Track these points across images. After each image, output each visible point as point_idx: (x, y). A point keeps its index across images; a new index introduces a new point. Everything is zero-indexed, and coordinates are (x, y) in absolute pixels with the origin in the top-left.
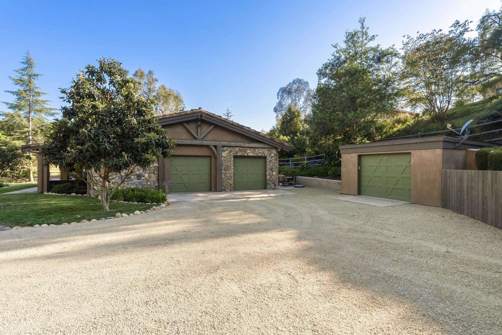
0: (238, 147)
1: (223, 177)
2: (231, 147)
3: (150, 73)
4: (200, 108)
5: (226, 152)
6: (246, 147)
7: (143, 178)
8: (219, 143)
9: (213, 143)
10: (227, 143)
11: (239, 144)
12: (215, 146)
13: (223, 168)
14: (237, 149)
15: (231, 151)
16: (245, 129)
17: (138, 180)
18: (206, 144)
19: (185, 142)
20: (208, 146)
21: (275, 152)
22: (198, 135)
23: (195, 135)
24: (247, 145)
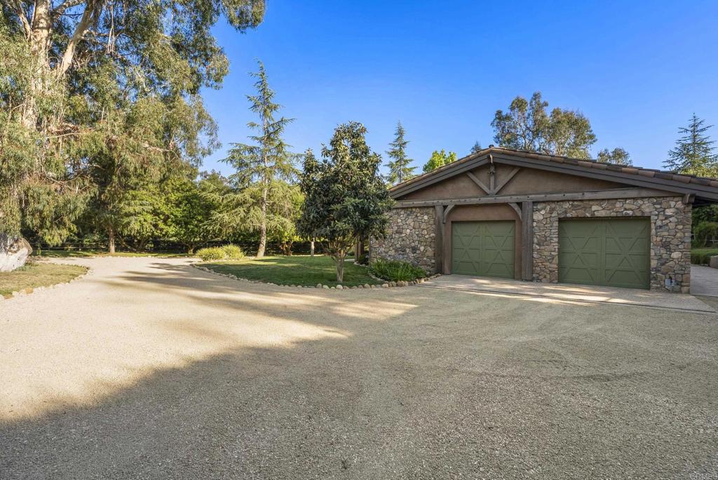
0: (569, 201)
1: (535, 256)
2: (553, 202)
3: (536, 96)
4: (490, 146)
5: (543, 212)
6: (589, 200)
7: (418, 252)
8: (526, 197)
9: (515, 199)
10: (543, 196)
11: (568, 196)
12: (520, 204)
13: (535, 240)
14: (567, 205)
15: (552, 210)
16: (582, 166)
17: (413, 253)
18: (502, 202)
19: (468, 201)
20: (506, 205)
21: (680, 205)
22: (490, 189)
23: (485, 189)
24: (588, 196)
